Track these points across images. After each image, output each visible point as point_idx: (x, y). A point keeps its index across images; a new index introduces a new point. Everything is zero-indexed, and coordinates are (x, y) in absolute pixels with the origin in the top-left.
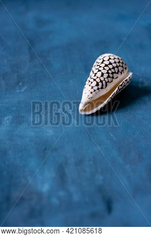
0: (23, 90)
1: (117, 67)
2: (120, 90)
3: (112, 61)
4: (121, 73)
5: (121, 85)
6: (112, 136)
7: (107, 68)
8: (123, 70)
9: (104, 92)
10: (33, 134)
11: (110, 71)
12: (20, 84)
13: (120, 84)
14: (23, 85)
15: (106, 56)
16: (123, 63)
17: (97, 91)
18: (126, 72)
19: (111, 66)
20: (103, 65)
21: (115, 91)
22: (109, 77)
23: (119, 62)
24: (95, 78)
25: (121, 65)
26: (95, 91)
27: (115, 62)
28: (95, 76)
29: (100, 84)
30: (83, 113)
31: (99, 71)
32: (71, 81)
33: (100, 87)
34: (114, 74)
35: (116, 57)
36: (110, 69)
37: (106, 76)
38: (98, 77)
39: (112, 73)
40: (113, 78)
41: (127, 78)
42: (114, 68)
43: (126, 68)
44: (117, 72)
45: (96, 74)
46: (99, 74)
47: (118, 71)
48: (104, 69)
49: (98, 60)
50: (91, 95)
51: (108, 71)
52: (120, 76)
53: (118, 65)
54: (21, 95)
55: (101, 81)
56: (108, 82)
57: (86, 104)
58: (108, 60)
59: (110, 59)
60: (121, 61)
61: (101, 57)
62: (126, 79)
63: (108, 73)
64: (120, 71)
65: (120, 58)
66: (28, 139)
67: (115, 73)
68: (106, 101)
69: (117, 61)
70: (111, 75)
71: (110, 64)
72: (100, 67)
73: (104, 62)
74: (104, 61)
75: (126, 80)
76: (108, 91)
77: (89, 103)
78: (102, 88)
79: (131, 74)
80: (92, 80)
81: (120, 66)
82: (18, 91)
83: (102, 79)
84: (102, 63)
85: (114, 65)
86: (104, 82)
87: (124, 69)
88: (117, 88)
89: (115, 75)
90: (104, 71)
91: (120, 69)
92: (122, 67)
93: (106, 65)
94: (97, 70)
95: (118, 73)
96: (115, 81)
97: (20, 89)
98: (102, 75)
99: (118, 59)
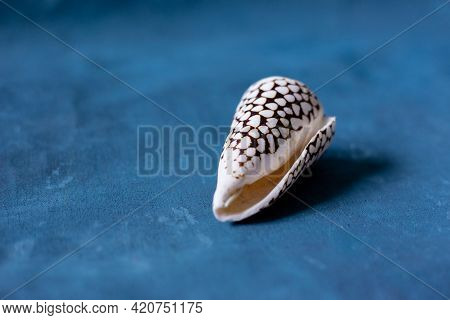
1: (297, 102)
2: (311, 156)
3: (282, 90)
4: (309, 116)
5: (314, 143)
7: (272, 106)
8: (312, 111)
11: (280, 113)
13: (312, 140)
15: (267, 83)
16: (308, 94)
18: (319, 115)
20: (262, 101)
22: (280, 124)
23: (300, 92)
24: (246, 129)
25: (306, 97)
27: (291, 93)
28: (245, 125)
30: (225, 218)
31: (254, 114)
34: (292, 120)
35: (292, 81)
36: (280, 108)
37: (272, 123)
38: (252, 128)
39: (288, 117)
40: (290, 127)
41: (326, 127)
42: (289, 105)
43: (318, 107)
44: (297, 114)
45: (246, 122)
46: (255, 121)
47: (301, 112)
48: (265, 108)
51: (275, 112)
52: (307, 126)
53: (299, 97)
57: (230, 194)
58: (273, 89)
59: (276, 85)
60: (305, 90)
61: (252, 88)
62: (323, 129)
63: (276, 115)
64: (306, 113)
65: (300, 83)
67: (294, 116)
68: (282, 182)
69: (294, 89)
70: (285, 122)
71: (279, 95)
72: (255, 105)
73: (263, 95)
74: (261, 92)
75: (324, 132)
77: (238, 190)
79: (332, 120)
81: (303, 100)
83: (264, 130)
84: (259, 96)
85: (290, 98)
87: (315, 110)
88: (304, 152)
89: (295, 122)
90: (267, 114)
91: (306, 107)
92: (309, 102)
93: (270, 100)
94: (249, 114)
95: (300, 117)
98: (263, 121)
99: (297, 84)
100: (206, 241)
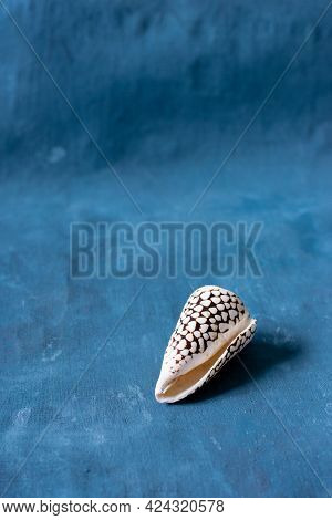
0: (53, 359)
1: (226, 310)
2: (232, 353)
3: (216, 300)
4: (234, 321)
5: (234, 345)
6: (215, 442)
7: (206, 314)
8: (238, 316)
9: (201, 359)
10: (68, 442)
11: (211, 320)
12: (50, 346)
13: (233, 342)
14: (55, 349)
15: (205, 290)
16: (237, 302)
17: (188, 358)
18: (243, 318)
19: (213, 310)
20: (199, 308)
21: (223, 356)
22: (210, 330)
23: (230, 301)
24: (184, 333)
25: (233, 306)
26: (183, 357)
27: (222, 302)
28: (184, 329)
29: (194, 344)
30: (162, 400)
31: (192, 319)
32: (144, 338)
33: (193, 349)
34: (221, 325)
35: (224, 291)
36: (212, 316)
37: (204, 328)
38: (189, 332)
39: (217, 323)
40: (218, 331)
41: (246, 330)
42: (219, 313)
43: (243, 312)
44: (225, 319)
45: (186, 325)
46: (192, 326)
47: (228, 318)
48: (201, 316)
49: (191, 299)
50: (177, 367)
51: (208, 319)
52: (233, 328)
53: (228, 306)
54: (50, 367)
55: (196, 340)
56: (209, 339)
57: (167, 383)
58: (209, 299)
59: (212, 295)
60: (233, 299)
61: (196, 293)
62: (243, 332)
63: (208, 322)
64: (232, 318)
65: (231, 293)
66: (57, 453)
67: (222, 321)
68: (206, 376)
69: (225, 298)
70: (214, 327)
71: (213, 305)
72: (194, 312)
73: (201, 303)
74: (201, 300)
75: (244, 335)
76: (210, 356)
77: (174, 380)
78: (197, 352)
79: (253, 322)
80: (178, 338)
81: (231, 308)
82: (44, 360)
83: (197, 334)
84: (198, 304)
85: (221, 307)
86: (201, 341)
87: (241, 314)
88: (226, 351)
89: (223, 326)
90: (202, 321)
91: (232, 313)
92: (236, 309)
93: (205, 309)
94: (189, 318)
95: (227, 322)
96: (223, 338)
97: (48, 356)
98: (198, 327)
99: (228, 295)
100: (147, 416)
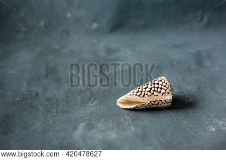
1: (161, 88)
3: (160, 83)
4: (163, 94)
5: (154, 102)
7: (153, 86)
11: (153, 88)
16: (168, 88)
19: (156, 86)
22: (150, 91)
23: (165, 86)
25: (165, 88)
26: (133, 95)
27: (162, 85)
29: (140, 93)
33: (138, 94)
37: (148, 89)
39: (154, 91)
40: (153, 94)
42: (158, 88)
47: (160, 92)
48: (151, 85)
53: (163, 87)
55: (142, 92)
56: (147, 94)
60: (167, 86)
63: (151, 89)
67: (157, 91)
69: (164, 84)
70: (152, 91)
71: (158, 84)
78: (139, 96)
83: (144, 90)
85: (160, 86)
89: (155, 93)
91: (163, 91)
92: (166, 90)
93: (154, 84)
99: (166, 84)
